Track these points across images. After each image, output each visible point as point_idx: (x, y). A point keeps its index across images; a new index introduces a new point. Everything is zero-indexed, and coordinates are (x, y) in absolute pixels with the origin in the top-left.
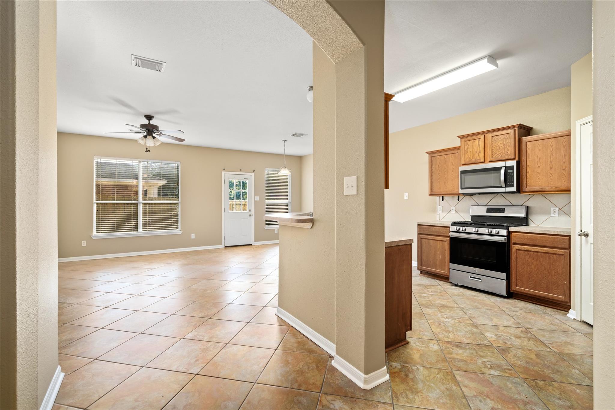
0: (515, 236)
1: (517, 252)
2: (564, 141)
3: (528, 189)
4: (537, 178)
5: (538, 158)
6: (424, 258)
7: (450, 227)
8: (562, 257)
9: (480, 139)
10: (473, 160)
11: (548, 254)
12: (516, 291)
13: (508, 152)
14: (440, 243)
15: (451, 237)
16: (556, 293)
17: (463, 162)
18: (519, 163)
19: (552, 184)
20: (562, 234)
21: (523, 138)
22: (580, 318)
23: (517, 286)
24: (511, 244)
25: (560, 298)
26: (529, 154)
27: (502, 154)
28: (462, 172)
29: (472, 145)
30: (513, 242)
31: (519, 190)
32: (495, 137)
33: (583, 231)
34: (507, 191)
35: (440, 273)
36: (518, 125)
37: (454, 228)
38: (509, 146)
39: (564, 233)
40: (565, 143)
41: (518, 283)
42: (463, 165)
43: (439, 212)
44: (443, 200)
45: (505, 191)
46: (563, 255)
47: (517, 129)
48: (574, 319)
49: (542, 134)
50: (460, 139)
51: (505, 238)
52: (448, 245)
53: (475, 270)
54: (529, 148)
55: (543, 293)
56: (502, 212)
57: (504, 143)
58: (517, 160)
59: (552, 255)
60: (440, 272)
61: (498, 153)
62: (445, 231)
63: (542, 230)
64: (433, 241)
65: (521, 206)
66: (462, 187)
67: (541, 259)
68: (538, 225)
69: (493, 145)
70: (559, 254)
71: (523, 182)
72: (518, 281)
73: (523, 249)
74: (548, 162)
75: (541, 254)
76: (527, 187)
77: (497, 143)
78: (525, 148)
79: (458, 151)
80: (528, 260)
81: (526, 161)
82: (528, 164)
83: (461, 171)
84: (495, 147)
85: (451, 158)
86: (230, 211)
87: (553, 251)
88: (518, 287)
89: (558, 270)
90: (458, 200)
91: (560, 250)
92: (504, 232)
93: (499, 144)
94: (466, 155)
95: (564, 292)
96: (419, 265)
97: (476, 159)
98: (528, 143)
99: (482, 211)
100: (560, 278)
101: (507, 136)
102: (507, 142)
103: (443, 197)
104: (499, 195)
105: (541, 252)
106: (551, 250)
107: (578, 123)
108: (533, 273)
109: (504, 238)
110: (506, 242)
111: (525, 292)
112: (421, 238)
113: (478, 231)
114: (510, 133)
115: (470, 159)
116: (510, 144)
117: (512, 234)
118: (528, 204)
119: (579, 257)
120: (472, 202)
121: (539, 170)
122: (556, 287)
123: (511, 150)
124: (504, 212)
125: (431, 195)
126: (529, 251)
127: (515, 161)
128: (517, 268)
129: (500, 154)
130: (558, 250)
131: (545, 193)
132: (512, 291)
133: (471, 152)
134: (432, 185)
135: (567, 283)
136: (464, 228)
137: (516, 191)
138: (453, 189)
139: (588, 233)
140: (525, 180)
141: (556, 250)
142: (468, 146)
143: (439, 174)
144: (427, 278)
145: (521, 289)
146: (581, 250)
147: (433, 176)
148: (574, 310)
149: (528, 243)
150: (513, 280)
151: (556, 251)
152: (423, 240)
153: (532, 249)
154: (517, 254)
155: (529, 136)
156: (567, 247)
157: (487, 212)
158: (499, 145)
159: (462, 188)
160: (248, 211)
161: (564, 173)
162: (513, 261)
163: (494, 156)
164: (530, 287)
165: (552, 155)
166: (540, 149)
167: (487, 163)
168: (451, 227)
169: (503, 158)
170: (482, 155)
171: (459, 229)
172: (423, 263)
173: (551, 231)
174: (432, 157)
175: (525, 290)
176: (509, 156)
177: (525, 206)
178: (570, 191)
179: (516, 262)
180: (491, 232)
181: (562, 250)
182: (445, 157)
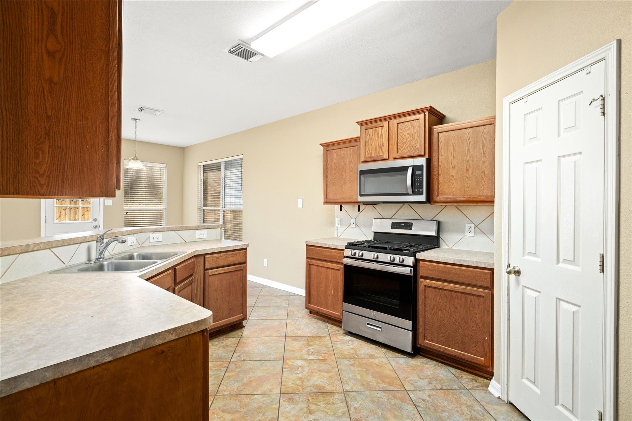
0: (423, 266)
1: (425, 290)
2: (484, 133)
3: (439, 198)
4: (451, 184)
5: (452, 156)
6: (313, 292)
7: (343, 250)
8: (482, 299)
9: (383, 126)
10: (375, 155)
11: (464, 295)
12: (423, 346)
13: (416, 146)
14: (333, 272)
15: (345, 265)
16: (473, 352)
17: (363, 159)
18: (429, 161)
19: (469, 193)
20: (483, 266)
21: (435, 127)
22: (507, 399)
23: (425, 339)
24: (419, 277)
25: (479, 361)
26: (441, 149)
27: (409, 148)
28: (362, 172)
29: (373, 135)
30: (420, 275)
31: (429, 200)
32: (401, 124)
33: (512, 266)
34: (414, 200)
35: (331, 315)
36: (429, 108)
37: (348, 252)
38: (419, 137)
39: (485, 264)
40: (485, 135)
41: (426, 335)
42: (363, 162)
43: (337, 226)
44: (341, 210)
45: (411, 200)
46: (483, 297)
47: (427, 114)
48: (499, 398)
49: (457, 122)
50: (359, 127)
51: (411, 270)
52: (342, 276)
53: (374, 314)
54: (441, 141)
55: (457, 351)
56: (409, 228)
57: (412, 132)
58: (427, 157)
59: (469, 296)
60: (332, 313)
61: (404, 146)
62: (338, 255)
63: (457, 260)
64: (324, 269)
65: (431, 220)
66: (361, 193)
67: (456, 301)
68: (450, 247)
69: (398, 135)
70: (478, 296)
71: (434, 189)
72: (426, 331)
73: (433, 286)
74: (463, 161)
75: (456, 294)
76: (438, 196)
77: (403, 132)
78: (437, 140)
79: (358, 144)
80: (439, 301)
81: (437, 159)
82: (440, 164)
83: (360, 171)
84: (401, 138)
85: (349, 152)
86: (57, 222)
87: (471, 290)
88: (426, 341)
89: (476, 318)
90: (359, 210)
91: (480, 290)
92: (410, 261)
93: (405, 134)
94: (367, 149)
95: (485, 351)
96: (307, 302)
97: (379, 155)
98: (441, 135)
99: (386, 227)
100: (479, 331)
101: (416, 123)
102: (416, 131)
103: (341, 206)
104: (406, 205)
105: (456, 292)
106: (468, 289)
107: (506, 101)
108: (445, 321)
109: (409, 269)
110: (412, 275)
111: (435, 348)
112: (310, 264)
113: (377, 258)
114: (419, 119)
115: (371, 154)
116: (418, 134)
117: (419, 263)
118: (440, 218)
119: (506, 304)
120: (376, 214)
121: (453, 172)
122: (474, 344)
123: (419, 144)
124: (411, 229)
125: (326, 202)
126: (441, 288)
127: (425, 158)
128: (426, 313)
129: (407, 148)
130: (478, 289)
131: (460, 204)
132: (418, 346)
133: (373, 145)
134: (327, 189)
135: (489, 339)
136: (361, 252)
137: (425, 200)
138: (352, 196)
139: (520, 269)
140: (437, 185)
141: (475, 289)
142: (369, 135)
143: (335, 174)
144: (316, 320)
145: (430, 344)
146: (508, 295)
147: (328, 178)
148: (499, 382)
149: (439, 278)
150: (421, 330)
151: (475, 291)
152: (312, 266)
153: (445, 286)
154: (425, 292)
155: (441, 124)
156: (489, 285)
157: (392, 228)
158: (405, 136)
159: (361, 195)
160: (91, 220)
161: (483, 176)
162: (420, 303)
163: (400, 152)
164: (442, 341)
165: (469, 151)
166: (455, 143)
167: (391, 161)
168: (345, 250)
169: (410, 155)
170: (385, 149)
171: (355, 254)
172: (312, 300)
173: (469, 261)
174: (327, 151)
175: (434, 345)
176: (418, 151)
177: (436, 221)
178: (493, 202)
179: (425, 304)
180: (394, 260)
181: (482, 290)
182: (343, 151)
